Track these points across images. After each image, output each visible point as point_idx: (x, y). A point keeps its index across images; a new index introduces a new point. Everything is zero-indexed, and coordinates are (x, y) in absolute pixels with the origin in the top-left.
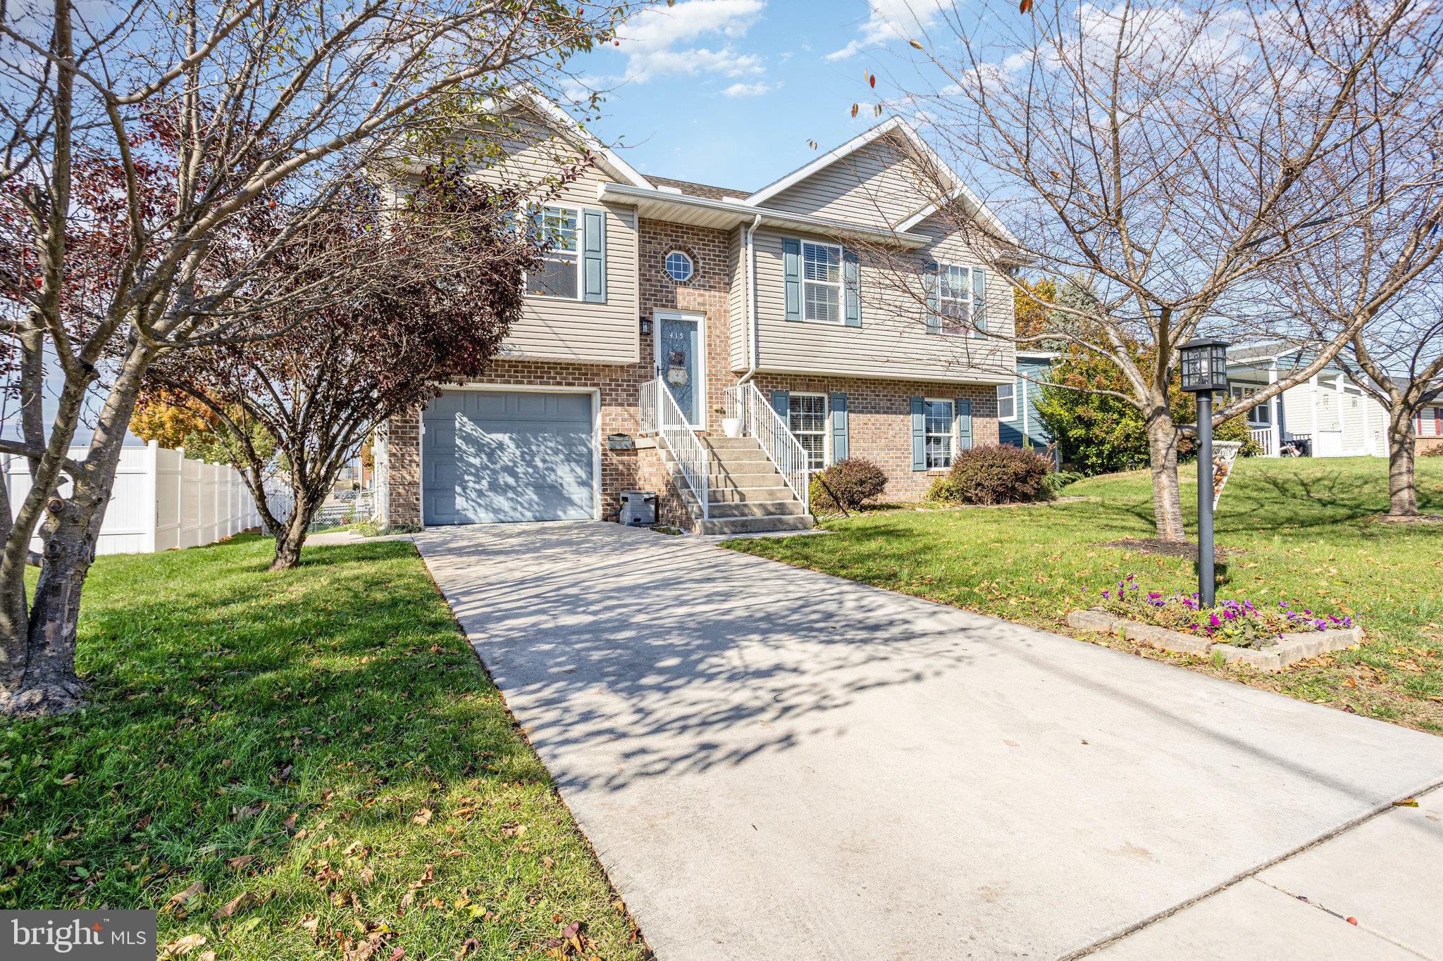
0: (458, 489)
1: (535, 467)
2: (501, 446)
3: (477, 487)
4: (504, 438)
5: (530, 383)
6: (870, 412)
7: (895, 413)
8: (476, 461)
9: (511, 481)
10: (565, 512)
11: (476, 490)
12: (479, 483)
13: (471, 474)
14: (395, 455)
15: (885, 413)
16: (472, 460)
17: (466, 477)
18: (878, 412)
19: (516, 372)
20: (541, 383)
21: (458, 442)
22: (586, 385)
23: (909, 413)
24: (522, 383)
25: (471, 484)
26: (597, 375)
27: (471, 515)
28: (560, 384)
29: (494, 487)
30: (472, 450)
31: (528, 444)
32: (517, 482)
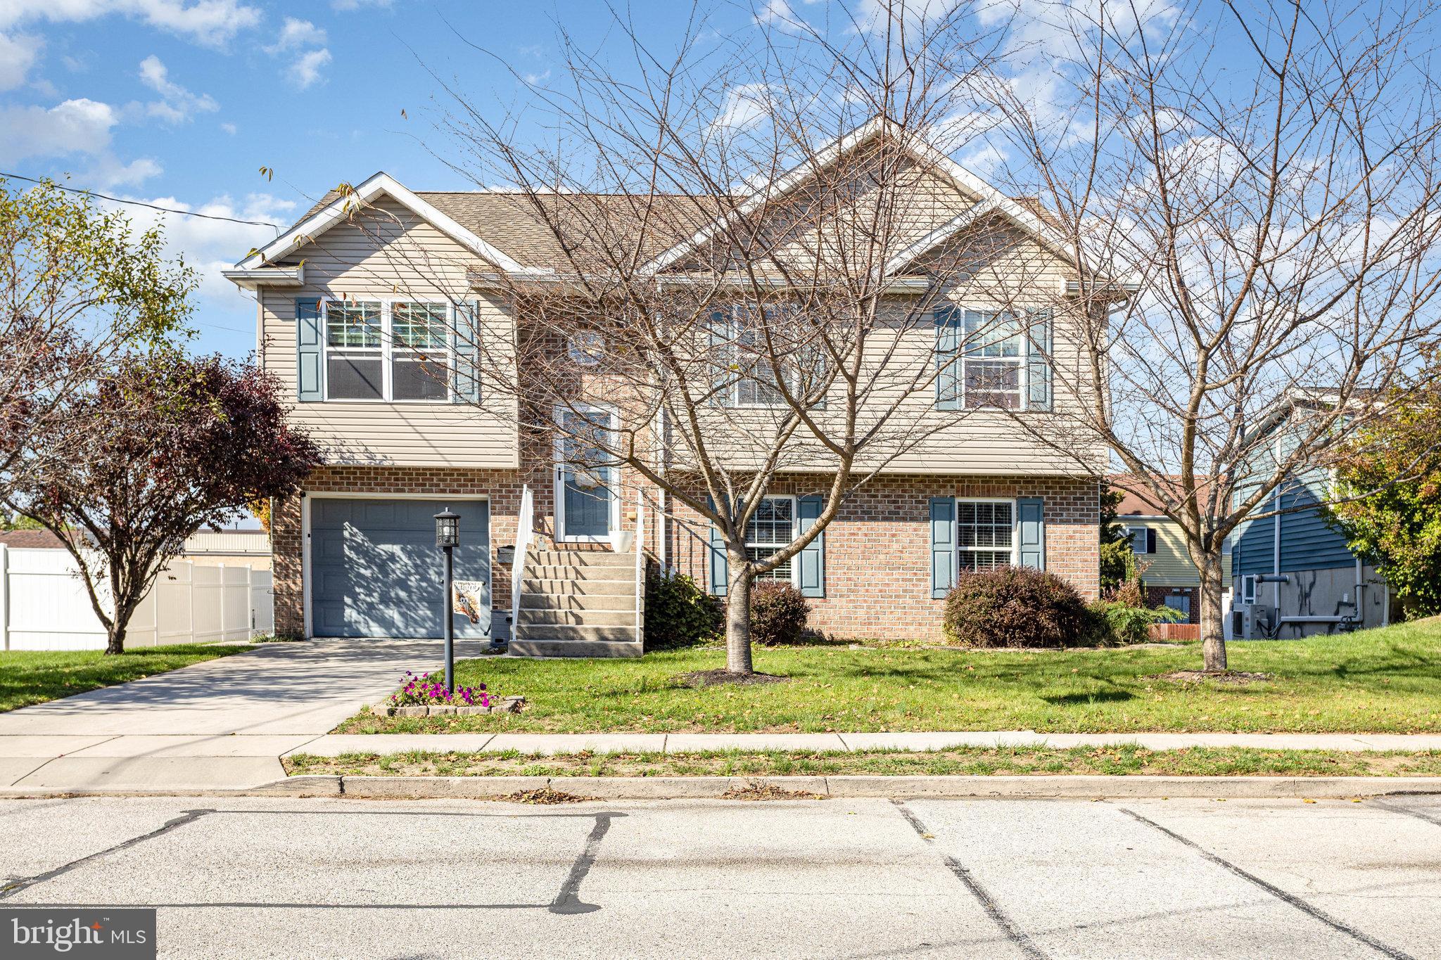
0: (348, 600)
1: (429, 581)
2: (392, 558)
3: (368, 599)
4: (396, 549)
5: (411, 491)
6: (862, 519)
7: (904, 519)
8: (367, 573)
9: (403, 594)
10: (462, 632)
11: (367, 603)
12: (370, 595)
13: (361, 586)
14: (280, 564)
15: (885, 519)
16: (362, 571)
17: (357, 590)
18: (874, 519)
19: (396, 479)
20: (423, 491)
21: (347, 551)
22: (472, 492)
23: (926, 520)
24: (403, 491)
25: (362, 596)
26: (486, 480)
27: (364, 630)
28: (443, 491)
29: (385, 600)
30: (362, 561)
31: (421, 555)
32: (410, 596)
